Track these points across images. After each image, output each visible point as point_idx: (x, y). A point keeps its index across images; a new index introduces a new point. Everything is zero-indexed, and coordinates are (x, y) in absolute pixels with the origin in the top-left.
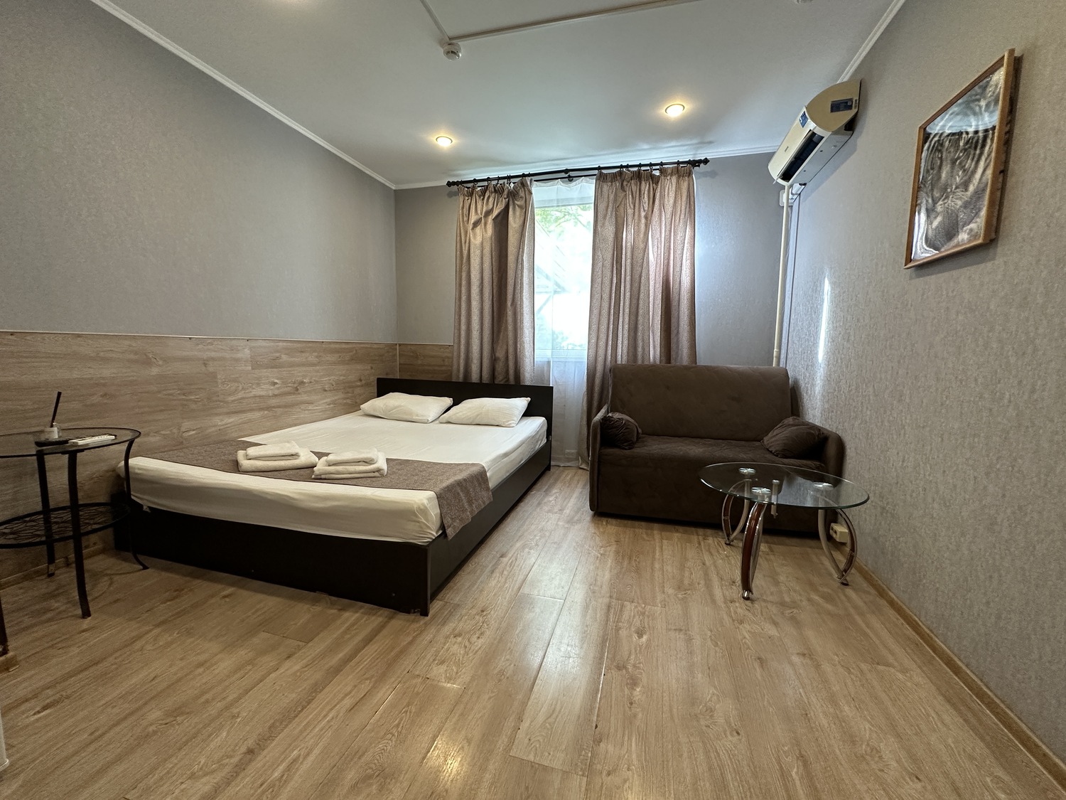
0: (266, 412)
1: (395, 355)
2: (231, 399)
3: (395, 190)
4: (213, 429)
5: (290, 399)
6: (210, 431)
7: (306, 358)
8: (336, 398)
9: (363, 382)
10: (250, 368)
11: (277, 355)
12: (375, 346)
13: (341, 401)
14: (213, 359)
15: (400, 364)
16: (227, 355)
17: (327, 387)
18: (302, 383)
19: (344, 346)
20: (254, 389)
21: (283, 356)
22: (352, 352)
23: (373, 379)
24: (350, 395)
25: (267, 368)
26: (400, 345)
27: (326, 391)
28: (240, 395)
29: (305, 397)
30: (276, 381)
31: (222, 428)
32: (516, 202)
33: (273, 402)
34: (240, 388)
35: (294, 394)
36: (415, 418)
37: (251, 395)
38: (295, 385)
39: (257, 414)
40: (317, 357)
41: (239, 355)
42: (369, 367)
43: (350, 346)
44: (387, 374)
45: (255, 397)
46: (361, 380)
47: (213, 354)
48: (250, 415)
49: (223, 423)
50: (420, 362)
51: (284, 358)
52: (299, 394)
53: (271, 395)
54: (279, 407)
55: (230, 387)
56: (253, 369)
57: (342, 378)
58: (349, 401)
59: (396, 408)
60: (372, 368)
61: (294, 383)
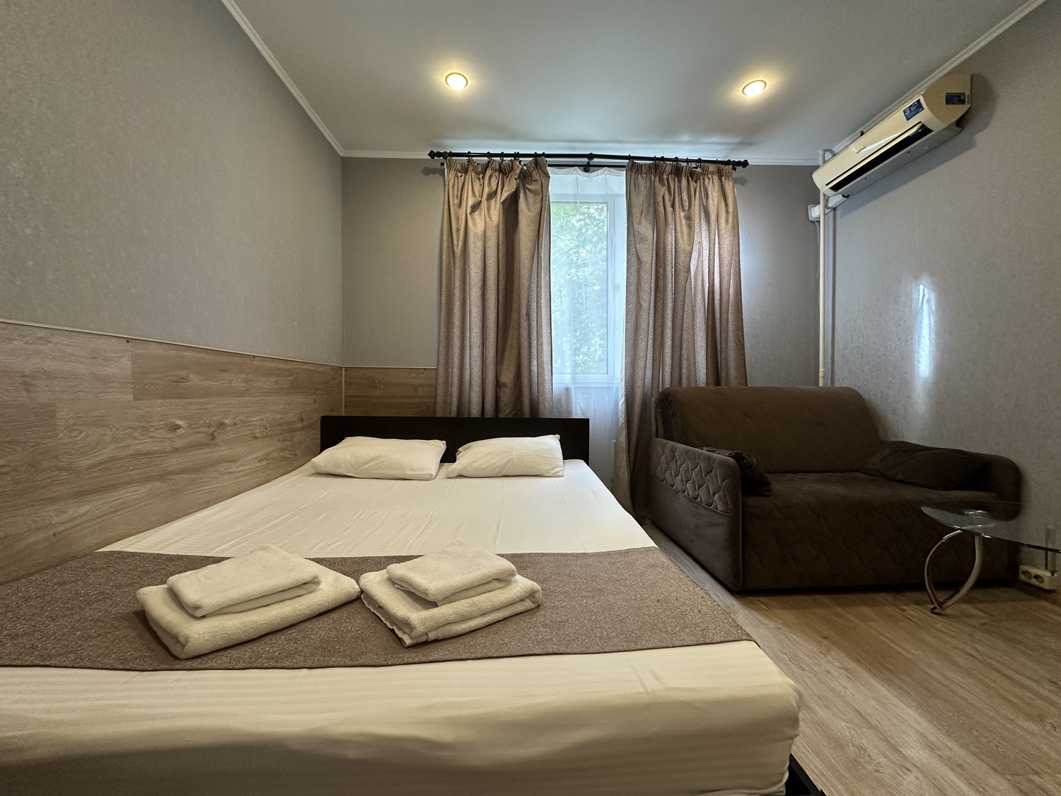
0: (158, 484)
1: (340, 383)
2: (85, 462)
3: (342, 158)
4: (41, 535)
5: (202, 455)
6: (32, 540)
7: (230, 381)
8: (270, 449)
9: (305, 423)
10: (130, 397)
11: (183, 373)
12: (320, 369)
13: (275, 455)
14: (48, 375)
15: (346, 396)
16: (81, 369)
17: (258, 432)
18: (221, 425)
19: (281, 366)
20: (135, 438)
21: (191, 376)
22: (292, 375)
23: (317, 418)
24: (288, 443)
25: (164, 397)
26: (347, 369)
27: (256, 438)
28: (108, 452)
29: (225, 451)
30: (179, 422)
31: (61, 528)
32: (528, 186)
33: (173, 462)
34: (108, 438)
35: (208, 445)
36: (409, 473)
37: (131, 451)
38: (211, 430)
39: (142, 490)
40: (245, 381)
41: (109, 370)
42: (313, 401)
43: (290, 366)
44: (332, 411)
45: (138, 454)
46: (302, 420)
47: (50, 365)
48: (125, 494)
49: (65, 517)
50: (378, 393)
51: (195, 380)
52: (216, 445)
53: (168, 449)
54: (182, 471)
55: (87, 436)
56: (136, 398)
57: (279, 416)
58: (286, 454)
59: (371, 460)
60: (315, 402)
61: (209, 427)
